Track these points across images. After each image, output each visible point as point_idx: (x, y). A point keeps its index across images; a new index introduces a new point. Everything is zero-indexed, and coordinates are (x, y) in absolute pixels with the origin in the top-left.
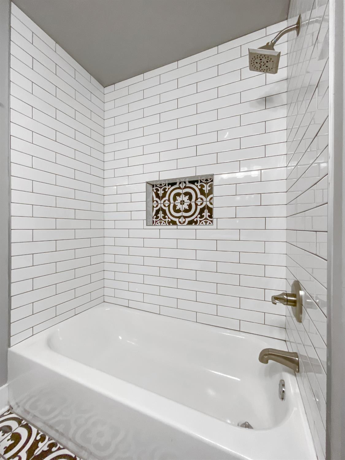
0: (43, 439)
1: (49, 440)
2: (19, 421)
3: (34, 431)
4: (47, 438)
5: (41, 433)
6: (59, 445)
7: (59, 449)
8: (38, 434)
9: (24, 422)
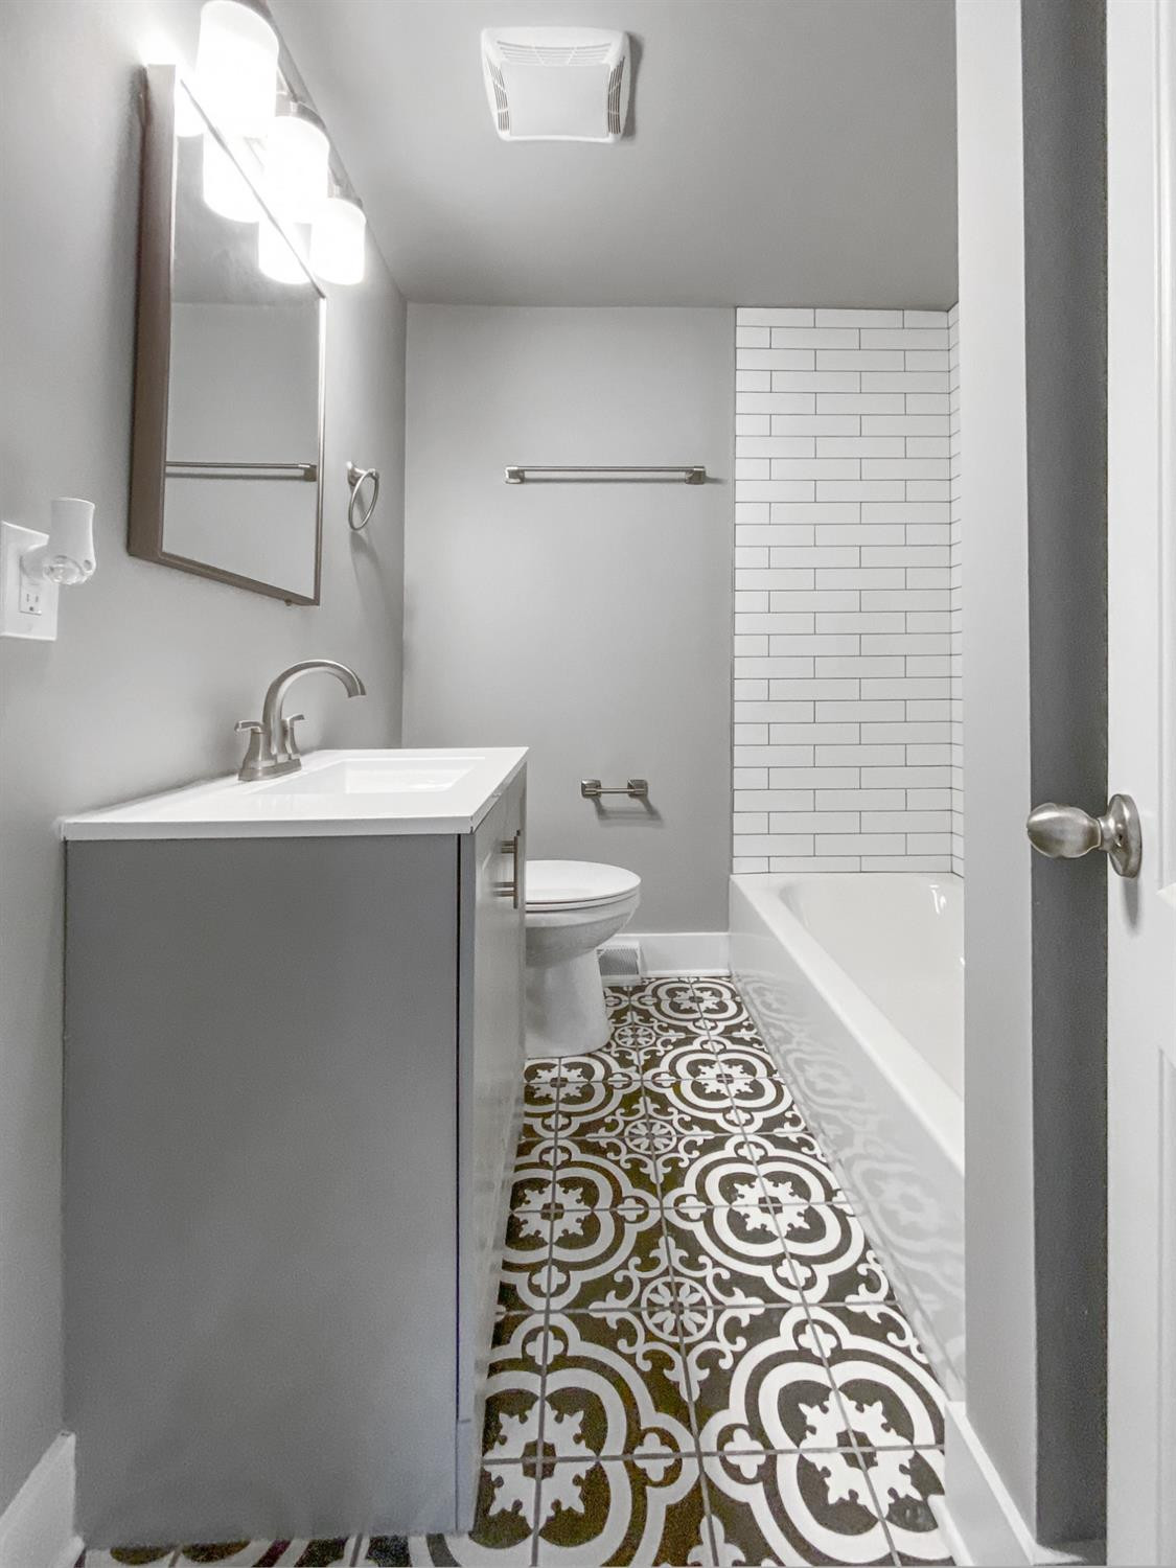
0: (750, 1028)
1: (756, 1034)
2: (734, 995)
3: (745, 1015)
4: (755, 1031)
5: (751, 1023)
6: (763, 1047)
7: (763, 1050)
8: (747, 1019)
9: (738, 999)
